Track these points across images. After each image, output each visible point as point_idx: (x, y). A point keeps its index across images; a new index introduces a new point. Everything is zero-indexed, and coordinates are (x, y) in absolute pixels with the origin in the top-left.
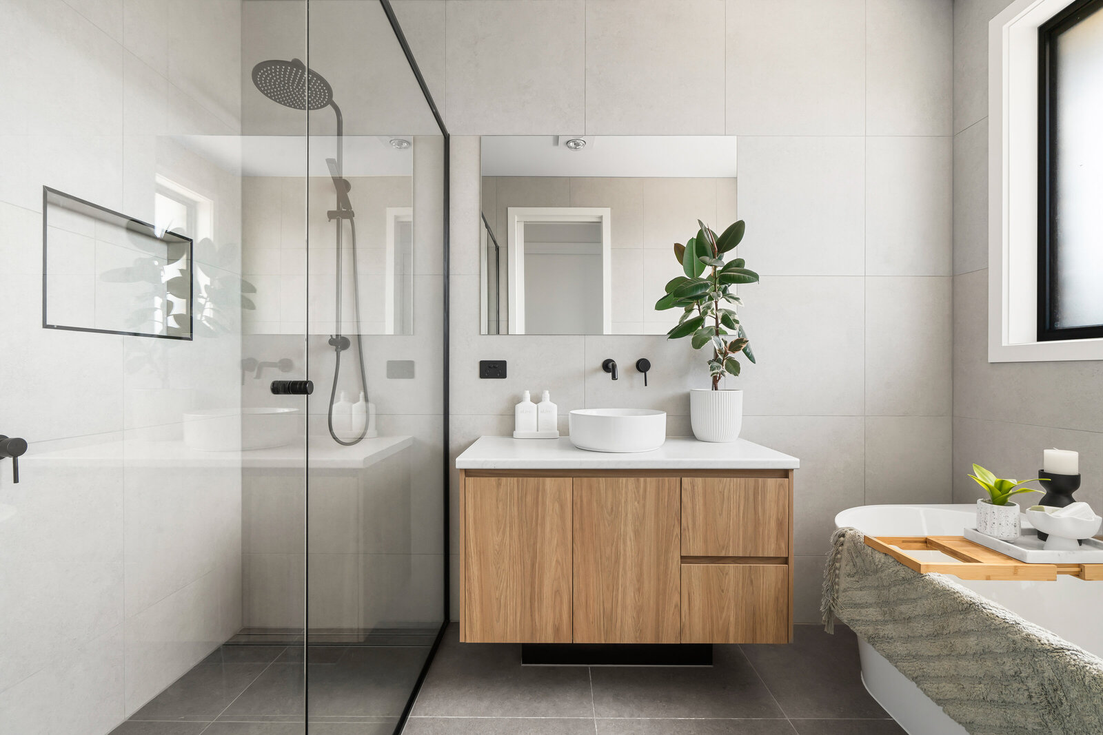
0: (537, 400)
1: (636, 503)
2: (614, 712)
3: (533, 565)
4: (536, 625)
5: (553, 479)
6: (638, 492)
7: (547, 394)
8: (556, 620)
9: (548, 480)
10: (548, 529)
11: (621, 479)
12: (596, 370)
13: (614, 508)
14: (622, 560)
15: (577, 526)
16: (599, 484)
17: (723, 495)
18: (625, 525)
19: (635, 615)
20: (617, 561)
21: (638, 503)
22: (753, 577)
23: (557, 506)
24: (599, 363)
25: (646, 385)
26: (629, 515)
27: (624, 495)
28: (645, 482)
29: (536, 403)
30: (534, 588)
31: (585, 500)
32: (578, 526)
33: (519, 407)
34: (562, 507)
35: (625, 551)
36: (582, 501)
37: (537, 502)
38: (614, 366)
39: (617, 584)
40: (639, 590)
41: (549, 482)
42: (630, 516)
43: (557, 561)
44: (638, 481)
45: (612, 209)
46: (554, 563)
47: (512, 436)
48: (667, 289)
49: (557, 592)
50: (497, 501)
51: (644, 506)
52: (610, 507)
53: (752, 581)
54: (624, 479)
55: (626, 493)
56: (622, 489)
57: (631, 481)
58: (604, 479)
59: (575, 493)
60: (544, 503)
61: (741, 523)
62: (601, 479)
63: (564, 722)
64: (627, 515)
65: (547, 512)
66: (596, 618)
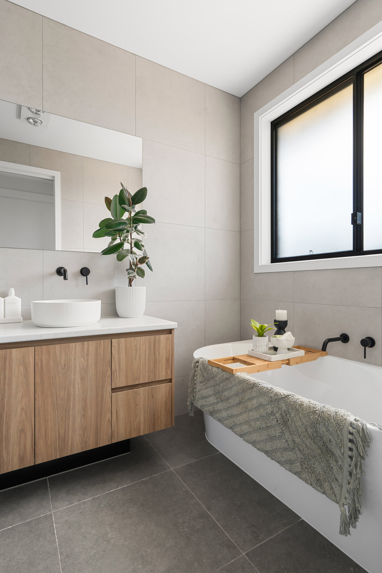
0: (3, 295)
1: (82, 359)
2: (66, 503)
5: (19, 349)
6: (83, 351)
7: (13, 291)
8: (21, 452)
9: (14, 351)
10: (14, 387)
11: (71, 344)
12: (52, 274)
13: (66, 364)
14: (72, 398)
15: (38, 380)
16: (55, 349)
17: (137, 347)
18: (75, 374)
19: (81, 434)
20: (69, 400)
21: (84, 358)
22: (153, 393)
23: (22, 368)
24: (54, 270)
25: (87, 284)
26: (77, 367)
27: (73, 355)
28: (88, 344)
29: (3, 297)
31: (44, 362)
32: (39, 380)
34: (26, 369)
35: (74, 392)
36: (42, 362)
37: (5, 369)
38: (65, 271)
39: (69, 415)
40: (84, 416)
41: (15, 352)
42: (78, 368)
43: (22, 409)
44: (83, 344)
45: (61, 173)
46: (19, 411)
48: (100, 225)
49: (22, 431)
51: (87, 360)
52: (63, 363)
53: (153, 396)
54: (74, 344)
55: (75, 353)
56: (72, 351)
57: (78, 345)
58: (59, 345)
59: (37, 357)
60: (11, 368)
61: (147, 362)
62: (56, 345)
63: (28, 523)
64: (75, 367)
65: (13, 374)
66: (53, 442)
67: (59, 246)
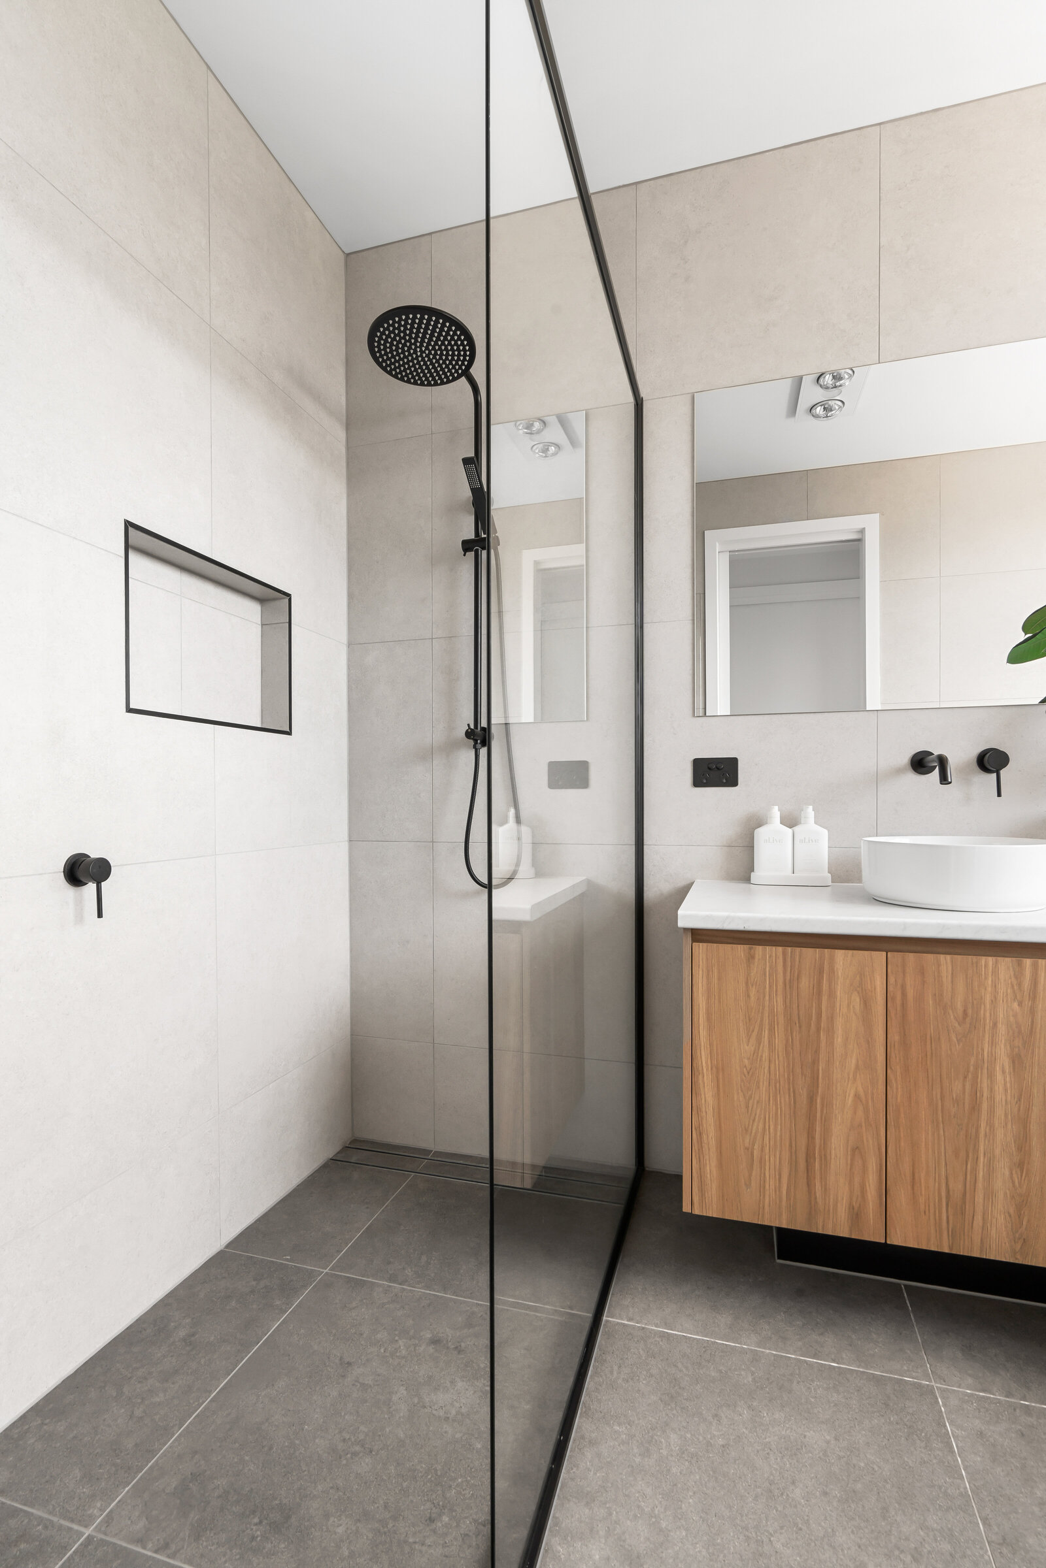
0: (791, 821)
1: (1015, 1005)
2: (970, 1381)
3: (811, 1099)
4: (816, 1202)
5: (850, 952)
6: (1020, 985)
7: (810, 811)
8: (854, 1199)
9: (840, 955)
10: (839, 1040)
11: (983, 959)
12: (899, 771)
13: (970, 1011)
14: (985, 1106)
15: (895, 1037)
16: (939, 965)
18: (993, 1043)
19: (1012, 1211)
20: (975, 1107)
21: (1020, 1004)
23: (856, 1000)
24: (905, 758)
25: (999, 795)
26: (1000, 1025)
27: (989, 989)
28: (1035, 967)
29: (790, 827)
30: (813, 1138)
31: (910, 993)
32: (897, 1038)
33: (761, 834)
34: (866, 1003)
35: (991, 1090)
36: (904, 994)
37: (820, 993)
38: (942, 761)
39: (976, 1150)
40: (1021, 1165)
41: (841, 957)
42: (1002, 1029)
43: (857, 1096)
44: (1020, 964)
45: (882, 514)
46: (850, 1100)
47: (748, 880)
48: (1025, 628)
49: (857, 1151)
50: (747, 983)
51: (1032, 1012)
52: (959, 1006)
54: (991, 960)
55: (995, 986)
56: (986, 978)
57: (1005, 965)
58: (948, 957)
59: (892, 980)
60: (832, 994)
62: (942, 957)
63: (878, 1380)
64: (995, 1024)
65: (838, 1010)
66: (932, 1205)
67: (874, 700)
